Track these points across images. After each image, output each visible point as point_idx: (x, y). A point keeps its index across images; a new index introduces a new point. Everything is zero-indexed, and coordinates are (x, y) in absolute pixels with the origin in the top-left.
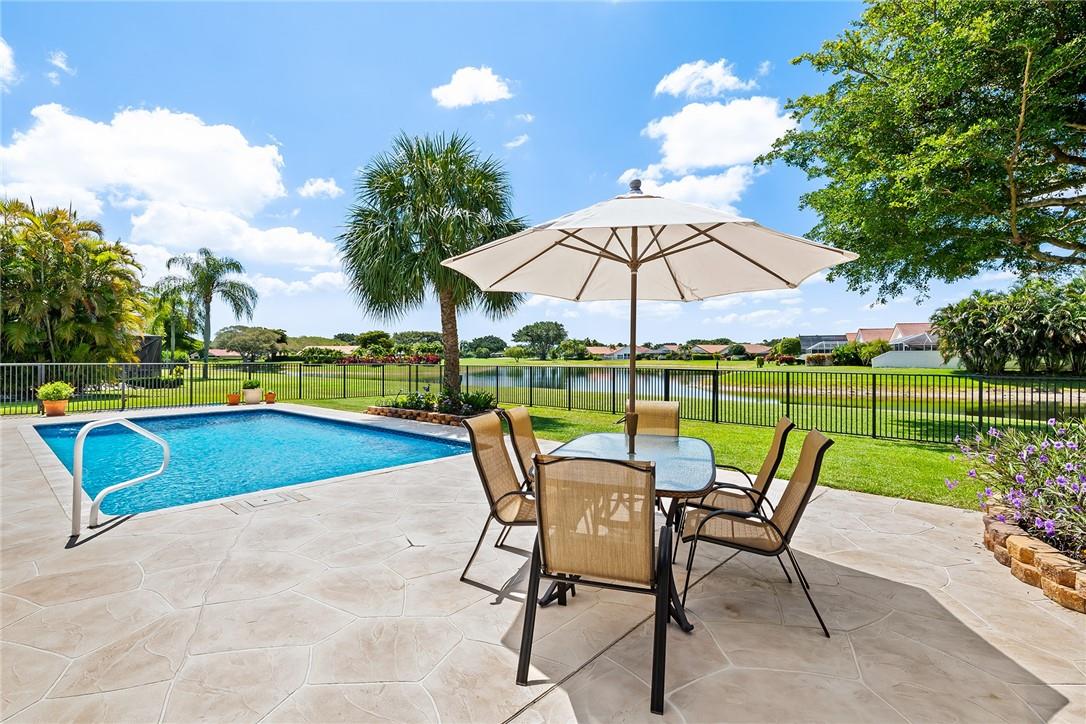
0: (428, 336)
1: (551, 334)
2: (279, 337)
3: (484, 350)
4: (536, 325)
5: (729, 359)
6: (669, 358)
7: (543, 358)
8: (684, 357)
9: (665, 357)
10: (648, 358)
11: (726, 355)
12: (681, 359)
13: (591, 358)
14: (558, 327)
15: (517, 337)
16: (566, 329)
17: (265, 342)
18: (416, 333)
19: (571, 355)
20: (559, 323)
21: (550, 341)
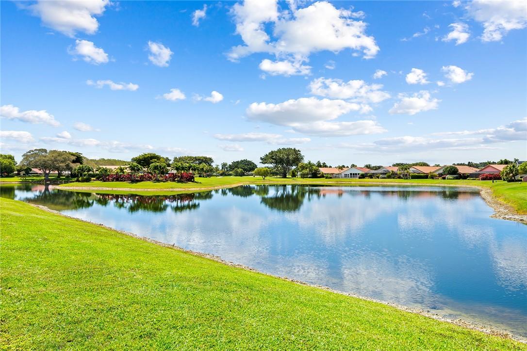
0: (199, 160)
1: (291, 157)
2: (74, 158)
3: (240, 170)
4: (279, 151)
5: (444, 178)
6: (389, 177)
7: (285, 177)
8: (402, 176)
9: (385, 176)
10: (371, 177)
11: (440, 175)
12: (399, 178)
13: (322, 176)
14: (296, 152)
15: (264, 160)
16: (302, 153)
17: (62, 162)
18: (191, 157)
19: (307, 174)
20: (297, 149)
21: (289, 163)
